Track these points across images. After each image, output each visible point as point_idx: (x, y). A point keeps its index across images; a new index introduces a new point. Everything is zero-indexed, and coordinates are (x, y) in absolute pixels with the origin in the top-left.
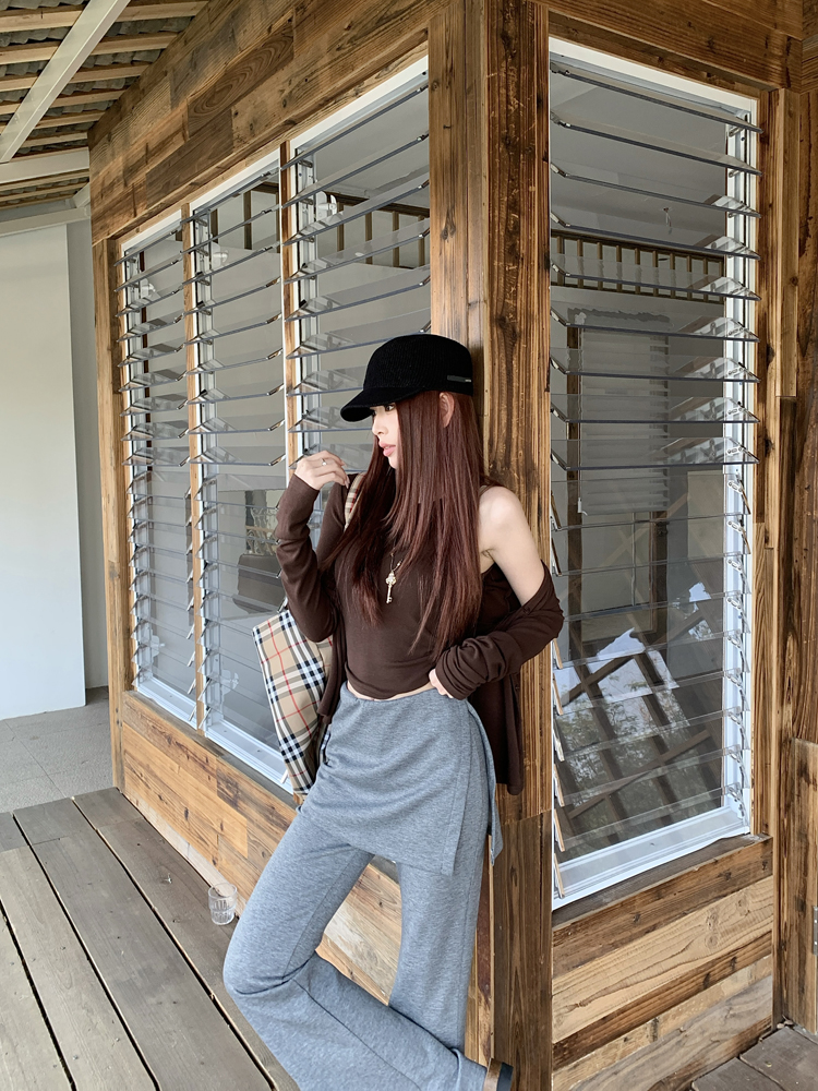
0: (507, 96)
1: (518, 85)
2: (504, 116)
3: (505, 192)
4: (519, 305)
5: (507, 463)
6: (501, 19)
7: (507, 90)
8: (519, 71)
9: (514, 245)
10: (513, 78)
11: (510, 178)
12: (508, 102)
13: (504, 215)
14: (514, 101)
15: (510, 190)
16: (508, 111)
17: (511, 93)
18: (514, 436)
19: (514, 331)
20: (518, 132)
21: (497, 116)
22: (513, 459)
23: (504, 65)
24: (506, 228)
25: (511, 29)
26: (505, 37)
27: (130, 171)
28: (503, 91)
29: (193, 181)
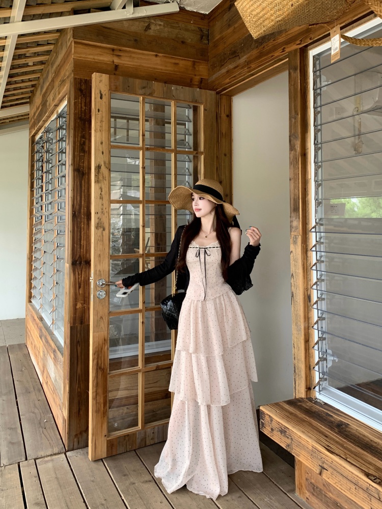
0: (81, 106)
1: (85, 103)
2: (80, 112)
3: (80, 133)
4: (85, 165)
5: (80, 212)
6: (79, 85)
7: (81, 104)
8: (86, 99)
9: (83, 148)
10: (84, 100)
11: (82, 129)
12: (81, 108)
13: (79, 139)
14: (84, 108)
15: (82, 132)
16: (81, 110)
17: (83, 105)
18: (83, 203)
19: (83, 173)
20: (85, 116)
21: (77, 112)
22: (82, 211)
23: (80, 97)
24: (80, 143)
25: (83, 87)
26: (81, 90)
27: (35, 114)
28: (80, 105)
29: (43, 120)
